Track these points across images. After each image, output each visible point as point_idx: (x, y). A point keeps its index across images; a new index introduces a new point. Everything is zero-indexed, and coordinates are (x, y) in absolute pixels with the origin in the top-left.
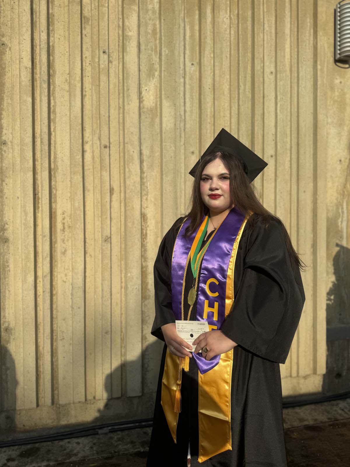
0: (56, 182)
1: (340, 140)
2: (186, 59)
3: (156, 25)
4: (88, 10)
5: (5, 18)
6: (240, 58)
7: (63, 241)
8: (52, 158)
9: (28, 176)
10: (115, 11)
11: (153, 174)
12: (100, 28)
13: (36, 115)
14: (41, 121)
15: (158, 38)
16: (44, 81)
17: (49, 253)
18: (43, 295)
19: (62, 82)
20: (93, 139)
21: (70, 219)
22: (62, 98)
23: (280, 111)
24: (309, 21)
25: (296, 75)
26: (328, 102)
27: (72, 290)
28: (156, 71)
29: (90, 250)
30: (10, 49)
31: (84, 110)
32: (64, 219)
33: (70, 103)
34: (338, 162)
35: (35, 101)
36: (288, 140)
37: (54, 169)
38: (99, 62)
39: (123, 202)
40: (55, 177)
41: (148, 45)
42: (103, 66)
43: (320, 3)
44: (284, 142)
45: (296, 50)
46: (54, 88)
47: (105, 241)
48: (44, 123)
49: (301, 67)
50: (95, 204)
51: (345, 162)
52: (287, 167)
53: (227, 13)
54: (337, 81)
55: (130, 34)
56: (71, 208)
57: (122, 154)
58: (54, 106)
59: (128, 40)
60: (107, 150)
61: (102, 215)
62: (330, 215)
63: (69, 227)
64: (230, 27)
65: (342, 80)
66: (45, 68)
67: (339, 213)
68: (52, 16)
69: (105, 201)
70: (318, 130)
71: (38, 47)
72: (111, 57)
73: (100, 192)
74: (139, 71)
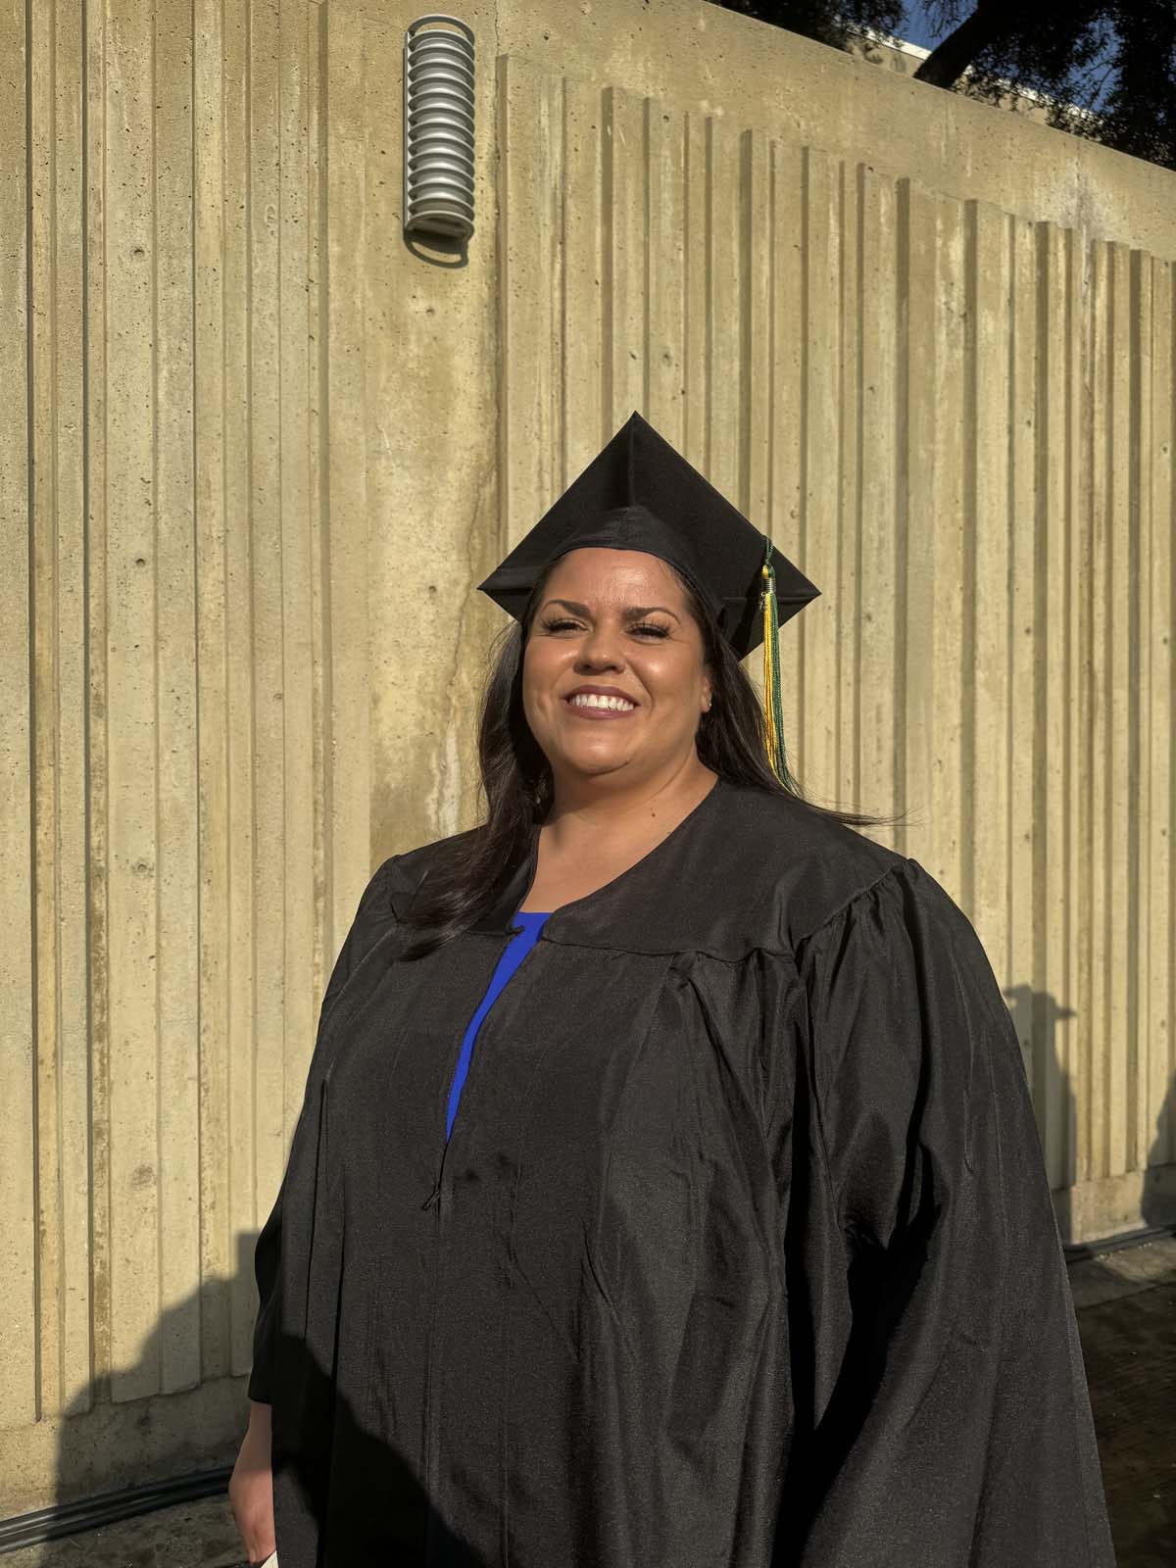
1: (429, 515)
23: (170, 394)
25: (242, 269)
26: (383, 376)
34: (426, 595)
44: (186, 512)
45: (244, 180)
49: (261, 242)
51: (450, 593)
54: (421, 306)
62: (394, 779)
65: (435, 303)
67: (430, 771)
70: (333, 475)
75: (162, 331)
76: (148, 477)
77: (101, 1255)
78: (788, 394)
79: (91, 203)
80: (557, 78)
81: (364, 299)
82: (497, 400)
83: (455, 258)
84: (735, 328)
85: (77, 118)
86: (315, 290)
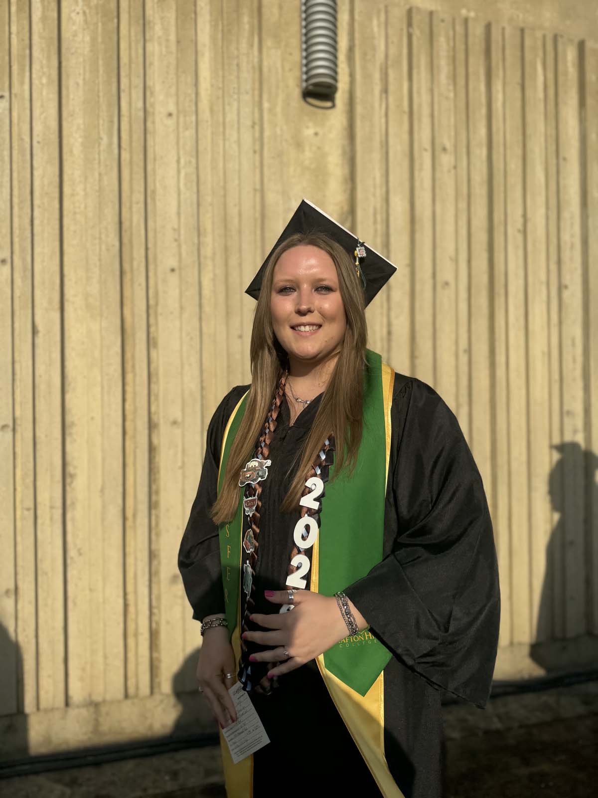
23: (185, 184)
25: (221, 119)
26: (292, 169)
49: (229, 104)
54: (311, 132)
65: (318, 130)
75: (181, 152)
76: (176, 227)
77: (155, 618)
78: (515, 165)
79: (148, 93)
80: (382, 6)
81: (282, 130)
82: (351, 179)
83: (329, 104)
84: (483, 131)
85: (141, 51)
86: (257, 128)
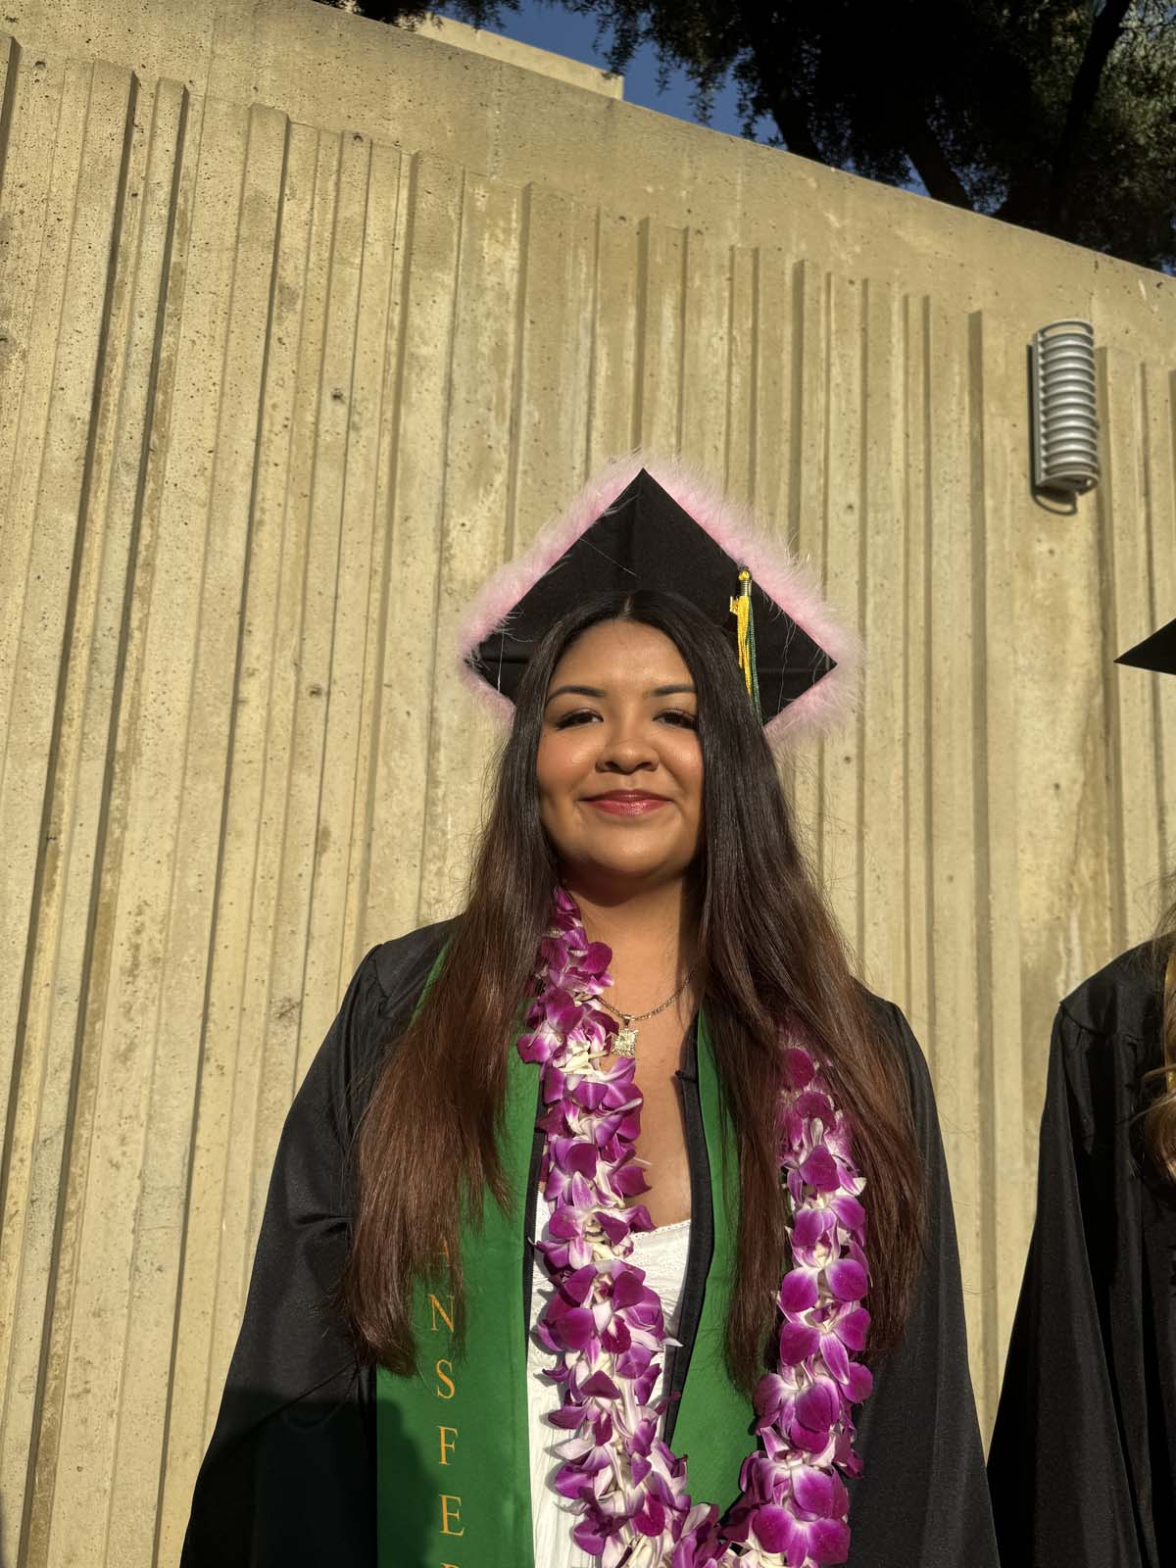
0: (128, 798)
1: (1053, 722)
2: (593, 445)
3: (506, 334)
4: (296, 268)
5: (21, 261)
6: (759, 458)
7: (128, 1010)
8: (124, 715)
9: (29, 771)
10: (382, 281)
11: (469, 789)
12: (331, 324)
13: (83, 571)
14: (98, 592)
15: (509, 373)
16: (128, 465)
17: (70, 1056)
18: (29, 1216)
19: (187, 473)
20: (272, 663)
21: (161, 932)
22: (182, 525)
23: (875, 621)
24: (958, 372)
25: (922, 519)
26: (1018, 604)
27: (140, 1200)
28: (498, 469)
29: (221, 1049)
30: (24, 355)
31: (252, 567)
32: (138, 932)
33: (207, 543)
34: (1052, 791)
35: (88, 524)
36: (898, 711)
37: (124, 755)
38: (316, 424)
39: (358, 878)
40: (123, 781)
41: (476, 391)
42: (328, 439)
43: (988, 324)
44: (886, 719)
45: (922, 447)
46: (159, 489)
47: (282, 1015)
48: (109, 600)
49: (938, 497)
50: (259, 880)
51: (1071, 791)
52: (894, 798)
53: (720, 323)
54: (1044, 547)
55: (424, 351)
56: (171, 894)
57: (367, 719)
58: (153, 548)
59: (417, 370)
60: (320, 703)
61: (277, 920)
62: (1032, 957)
63: (156, 960)
64: (730, 365)
65: (1054, 546)
66: (134, 427)
67: (1058, 954)
68: (178, 272)
69: (296, 874)
70: (990, 688)
71: (120, 360)
72: (360, 414)
73: (280, 839)
74: (446, 465)
75: (870, 570)
80: (1137, 363)
81: (1011, 543)
83: (1068, 508)
86: (969, 536)
